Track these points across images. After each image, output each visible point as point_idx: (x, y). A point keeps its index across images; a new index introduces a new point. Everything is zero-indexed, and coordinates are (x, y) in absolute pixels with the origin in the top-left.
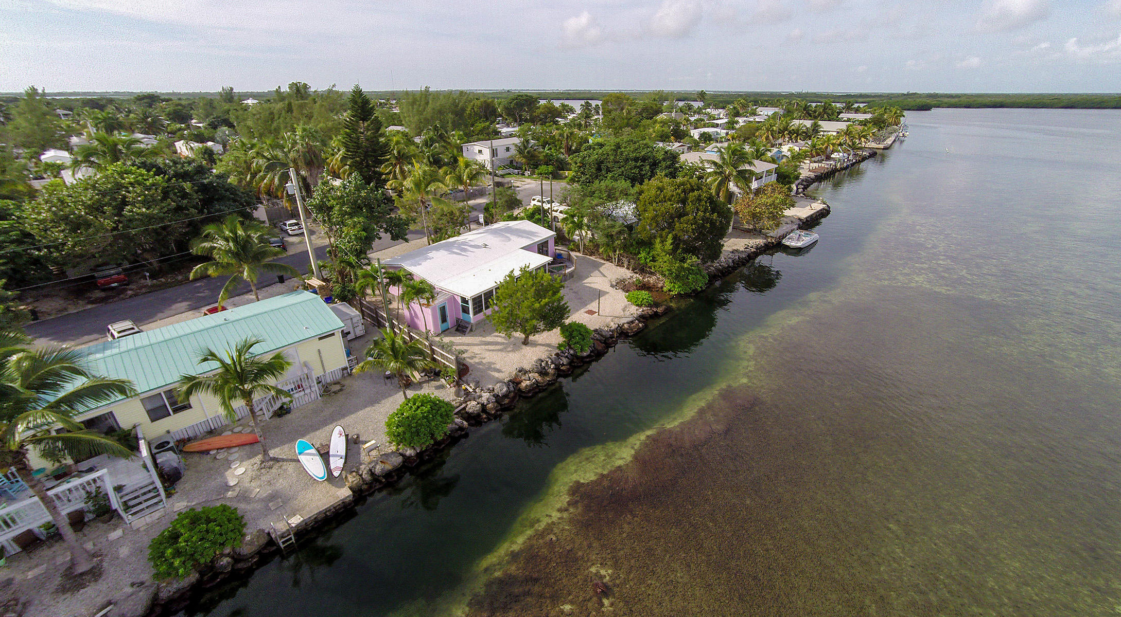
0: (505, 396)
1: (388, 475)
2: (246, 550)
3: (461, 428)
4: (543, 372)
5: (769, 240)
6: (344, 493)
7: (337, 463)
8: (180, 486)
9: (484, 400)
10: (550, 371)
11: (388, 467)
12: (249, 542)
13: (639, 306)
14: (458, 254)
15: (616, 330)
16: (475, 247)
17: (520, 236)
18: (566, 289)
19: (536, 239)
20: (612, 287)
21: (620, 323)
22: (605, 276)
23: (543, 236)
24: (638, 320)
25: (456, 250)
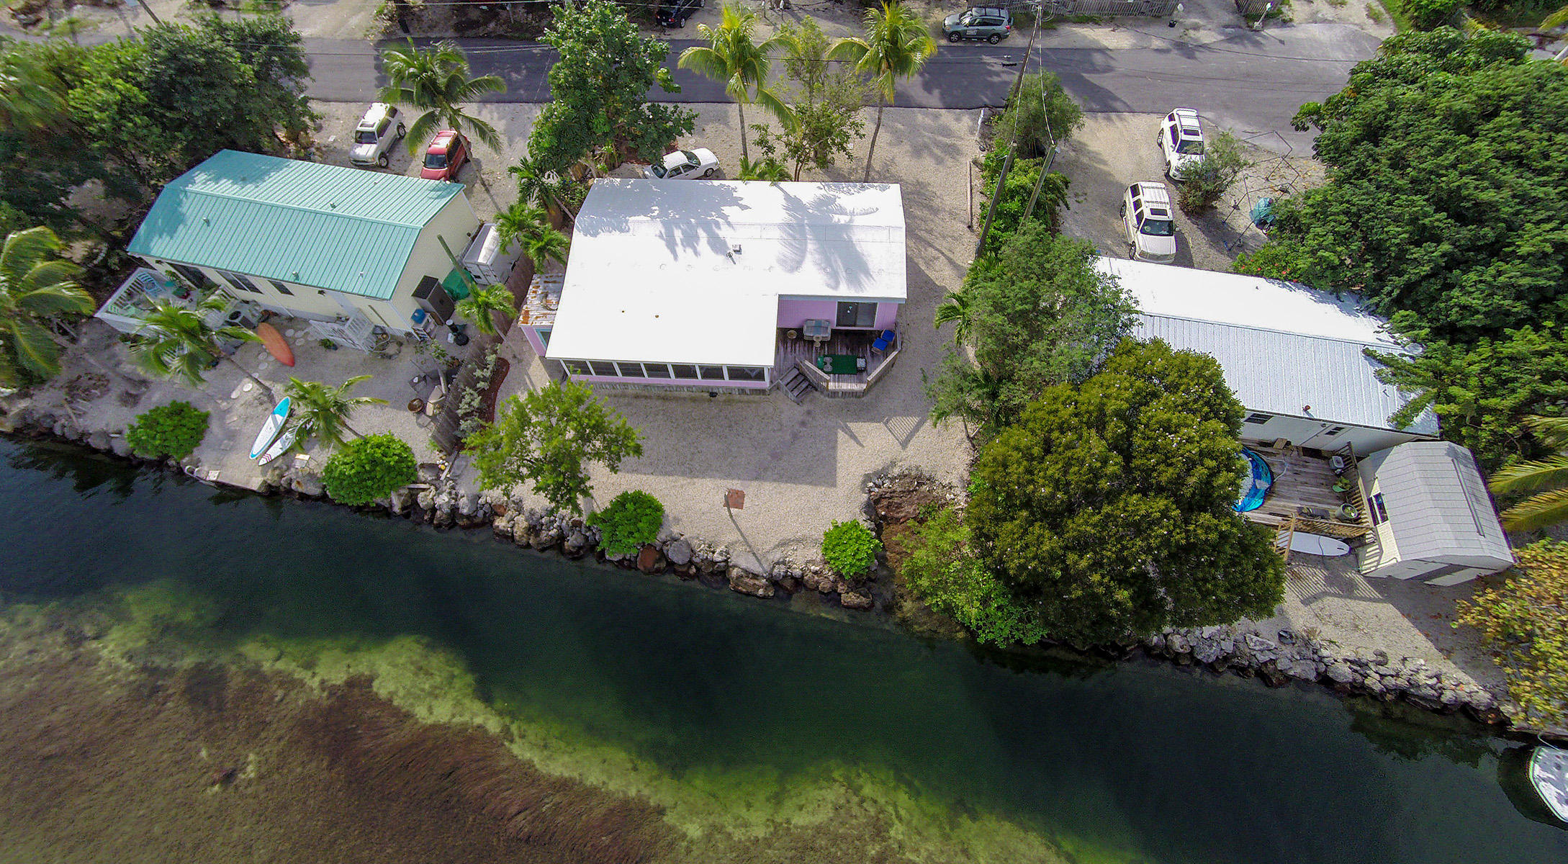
1: (302, 495)
3: (391, 508)
4: (535, 525)
6: (257, 481)
7: (277, 451)
10: (544, 533)
11: (304, 488)
13: (828, 559)
14: (671, 245)
15: (714, 563)
16: (718, 245)
17: (827, 265)
18: (798, 412)
19: (845, 291)
20: (868, 478)
21: (733, 561)
22: (904, 444)
23: (870, 290)
24: (774, 582)
25: (678, 234)
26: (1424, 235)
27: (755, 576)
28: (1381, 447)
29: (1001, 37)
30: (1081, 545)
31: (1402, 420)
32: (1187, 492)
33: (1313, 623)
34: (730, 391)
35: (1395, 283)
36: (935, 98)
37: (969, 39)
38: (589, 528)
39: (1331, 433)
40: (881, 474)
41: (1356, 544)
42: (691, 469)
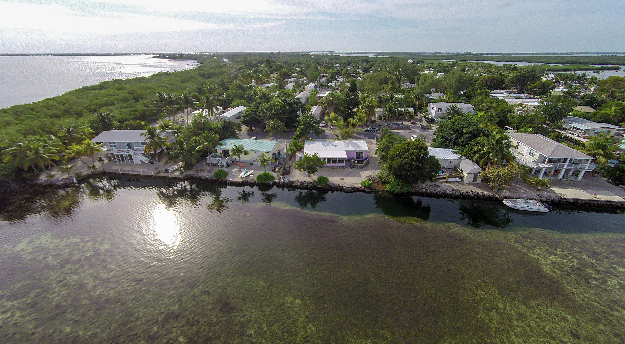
0: (287, 184)
1: (250, 183)
2: (223, 180)
3: (270, 184)
4: (302, 184)
5: (496, 196)
6: (240, 181)
7: (245, 176)
8: (229, 168)
9: (280, 181)
10: (304, 185)
11: (250, 181)
12: (224, 179)
13: (362, 185)
14: (324, 145)
15: (340, 187)
16: (333, 145)
17: (354, 147)
18: (351, 170)
19: (358, 150)
20: (367, 177)
21: (344, 186)
22: (373, 173)
23: (362, 149)
24: (352, 188)
25: (325, 144)
26: (452, 134)
27: (349, 188)
28: (459, 164)
29: (377, 131)
30: (406, 158)
31: (460, 158)
32: (419, 148)
33: (458, 188)
34: (337, 166)
35: (452, 144)
36: (367, 138)
37: (370, 132)
38: (313, 183)
39: (450, 163)
40: (369, 177)
41: (461, 178)
42: (332, 176)
